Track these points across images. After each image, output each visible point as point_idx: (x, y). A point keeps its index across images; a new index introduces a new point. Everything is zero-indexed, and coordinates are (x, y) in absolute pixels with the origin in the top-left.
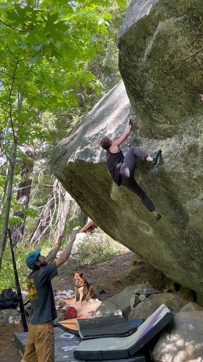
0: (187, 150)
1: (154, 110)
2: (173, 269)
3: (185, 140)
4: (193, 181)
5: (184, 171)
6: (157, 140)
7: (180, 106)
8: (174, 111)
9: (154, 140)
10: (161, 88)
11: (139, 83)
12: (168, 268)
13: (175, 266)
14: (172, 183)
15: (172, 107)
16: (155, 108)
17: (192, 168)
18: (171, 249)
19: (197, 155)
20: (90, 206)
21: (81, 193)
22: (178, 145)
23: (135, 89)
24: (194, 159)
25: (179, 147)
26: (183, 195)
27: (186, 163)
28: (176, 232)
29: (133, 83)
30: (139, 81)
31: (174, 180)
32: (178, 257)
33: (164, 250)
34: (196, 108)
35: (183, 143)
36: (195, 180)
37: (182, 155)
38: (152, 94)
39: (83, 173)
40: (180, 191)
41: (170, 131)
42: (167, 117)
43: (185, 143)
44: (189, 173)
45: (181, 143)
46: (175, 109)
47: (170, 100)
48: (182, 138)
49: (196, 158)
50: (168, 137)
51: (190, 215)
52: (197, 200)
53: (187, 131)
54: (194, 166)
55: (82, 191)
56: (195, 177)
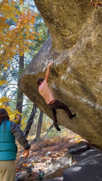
0: (85, 47)
1: (61, 27)
2: (95, 137)
3: (83, 41)
4: (93, 70)
5: (86, 64)
6: (68, 49)
7: (75, 17)
8: (72, 23)
9: (66, 49)
10: (62, 8)
11: (48, 10)
12: (92, 137)
13: (95, 135)
14: (81, 75)
15: (71, 20)
16: (61, 25)
17: (91, 60)
18: (91, 123)
19: (92, 50)
20: (42, 105)
21: (35, 97)
22: (79, 46)
23: (47, 16)
24: (91, 53)
25: (80, 47)
26: (89, 82)
27: (87, 57)
28: (91, 111)
29: (45, 11)
30: (48, 8)
31: (82, 73)
32: (96, 128)
33: (87, 125)
34: (85, 14)
35: (82, 44)
36: (95, 68)
37: (83, 53)
38: (57, 15)
39: (32, 83)
40: (87, 80)
41: (74, 39)
42: (69, 29)
43: (83, 44)
44: (90, 64)
45: (81, 45)
46: (73, 21)
47: (68, 16)
48: (82, 41)
49: (92, 51)
50: (74, 44)
51: (96, 96)
52: (98, 83)
53: (84, 35)
54: (92, 58)
55: (35, 96)
56: (94, 66)
